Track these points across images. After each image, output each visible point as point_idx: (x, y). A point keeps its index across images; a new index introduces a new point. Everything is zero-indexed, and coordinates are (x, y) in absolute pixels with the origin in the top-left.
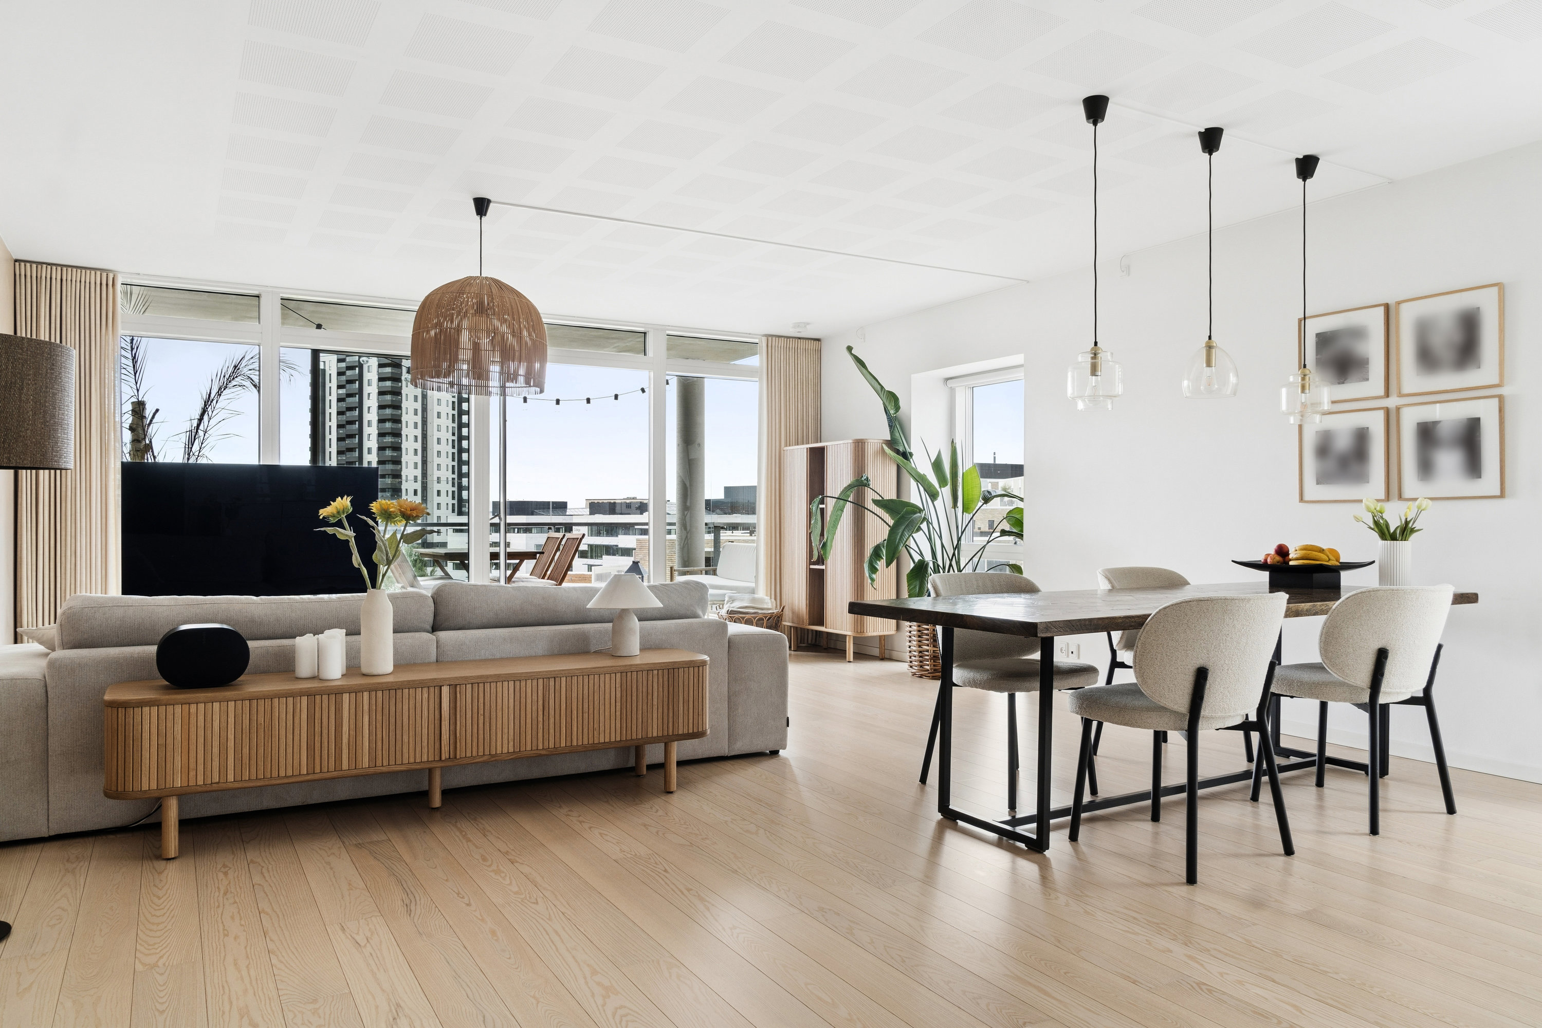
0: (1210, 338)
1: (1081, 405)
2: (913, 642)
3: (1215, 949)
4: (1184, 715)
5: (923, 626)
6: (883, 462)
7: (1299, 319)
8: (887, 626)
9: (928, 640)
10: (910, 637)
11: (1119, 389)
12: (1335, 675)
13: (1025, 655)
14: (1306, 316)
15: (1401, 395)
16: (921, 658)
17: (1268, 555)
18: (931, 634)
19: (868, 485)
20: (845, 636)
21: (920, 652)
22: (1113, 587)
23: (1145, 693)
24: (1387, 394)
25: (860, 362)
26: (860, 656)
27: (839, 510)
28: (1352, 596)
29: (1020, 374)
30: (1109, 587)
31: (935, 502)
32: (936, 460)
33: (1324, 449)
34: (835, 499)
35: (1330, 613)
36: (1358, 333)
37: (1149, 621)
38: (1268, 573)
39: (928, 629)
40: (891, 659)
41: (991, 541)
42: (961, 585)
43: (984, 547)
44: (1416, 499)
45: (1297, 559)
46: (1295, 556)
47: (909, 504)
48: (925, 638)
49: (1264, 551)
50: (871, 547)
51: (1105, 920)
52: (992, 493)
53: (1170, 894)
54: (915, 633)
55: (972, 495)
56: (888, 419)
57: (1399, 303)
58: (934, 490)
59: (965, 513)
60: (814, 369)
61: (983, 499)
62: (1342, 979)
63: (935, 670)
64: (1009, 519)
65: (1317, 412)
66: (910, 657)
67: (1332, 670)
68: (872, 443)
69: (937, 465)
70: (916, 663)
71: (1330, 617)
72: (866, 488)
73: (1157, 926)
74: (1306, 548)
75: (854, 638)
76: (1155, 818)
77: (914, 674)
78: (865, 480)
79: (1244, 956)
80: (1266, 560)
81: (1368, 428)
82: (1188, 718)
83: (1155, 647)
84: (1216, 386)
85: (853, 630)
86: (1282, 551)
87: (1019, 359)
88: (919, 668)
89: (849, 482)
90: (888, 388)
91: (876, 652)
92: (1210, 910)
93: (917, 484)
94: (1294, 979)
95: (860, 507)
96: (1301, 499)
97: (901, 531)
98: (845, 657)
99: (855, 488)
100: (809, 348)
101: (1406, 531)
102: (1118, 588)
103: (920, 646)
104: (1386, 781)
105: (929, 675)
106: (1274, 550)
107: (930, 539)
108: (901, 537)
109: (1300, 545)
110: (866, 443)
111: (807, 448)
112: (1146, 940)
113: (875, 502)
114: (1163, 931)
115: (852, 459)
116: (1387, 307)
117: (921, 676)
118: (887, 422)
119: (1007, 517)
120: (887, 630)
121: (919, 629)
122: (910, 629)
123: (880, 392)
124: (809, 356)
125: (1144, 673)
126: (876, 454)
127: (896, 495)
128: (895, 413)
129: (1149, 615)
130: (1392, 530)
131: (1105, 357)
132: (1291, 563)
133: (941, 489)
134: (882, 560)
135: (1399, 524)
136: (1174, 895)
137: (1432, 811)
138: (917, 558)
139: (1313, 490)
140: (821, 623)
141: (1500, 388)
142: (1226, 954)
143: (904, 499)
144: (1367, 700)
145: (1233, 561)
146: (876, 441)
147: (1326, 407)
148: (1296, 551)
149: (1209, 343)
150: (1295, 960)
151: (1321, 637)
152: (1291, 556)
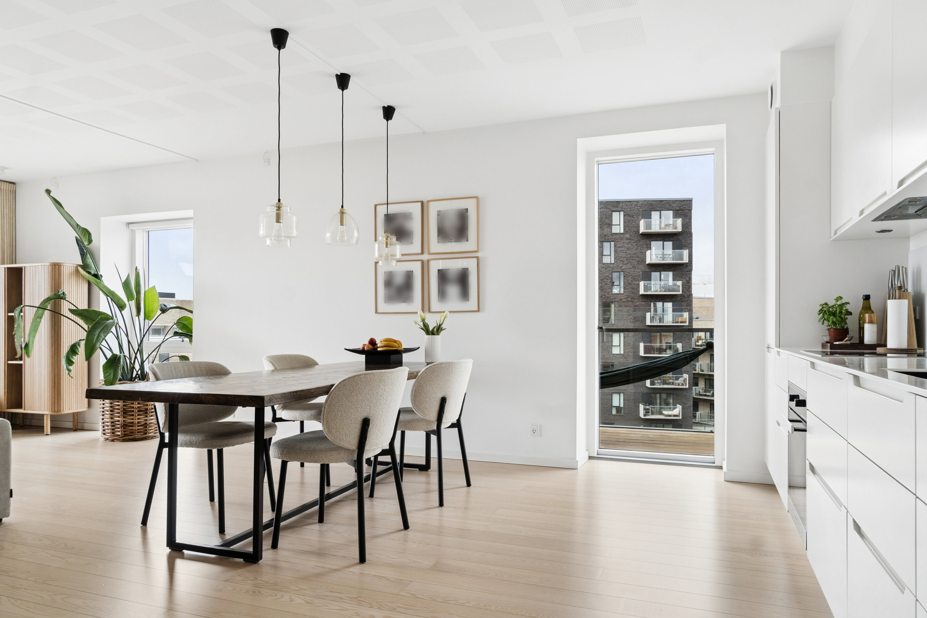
0: (342, 207)
1: (268, 242)
2: (106, 416)
3: (398, 607)
4: (353, 451)
5: (114, 403)
6: (76, 281)
7: (375, 205)
8: (80, 405)
9: (118, 413)
10: (103, 412)
11: (295, 233)
12: (420, 415)
13: (221, 419)
14: (388, 203)
15: (430, 254)
16: (113, 427)
17: (365, 345)
18: (121, 408)
19: (64, 299)
20: (43, 415)
21: (112, 422)
22: (275, 368)
23: (329, 439)
24: (422, 253)
25: (57, 203)
26: (56, 429)
27: (38, 318)
28: (429, 367)
29: (191, 224)
30: (273, 368)
31: (123, 312)
32: (126, 280)
33: (388, 283)
34: (36, 308)
35: (417, 378)
36: (407, 216)
37: (333, 390)
38: (364, 356)
39: (119, 405)
40: (83, 430)
41: (164, 341)
42: (172, 371)
43: (160, 345)
44: (444, 312)
45: (382, 347)
46: (381, 345)
47: (100, 313)
48: (117, 412)
49: (362, 342)
50: (68, 346)
51: (322, 605)
52: (167, 306)
53: (354, 573)
54: (108, 409)
55: (152, 307)
56: (79, 249)
57: (429, 201)
58: (122, 303)
59: (146, 320)
60: (10, 206)
61: (161, 310)
62: (473, 605)
63: (125, 435)
64: (178, 324)
65: (394, 260)
66: (104, 427)
67: (418, 412)
68: (67, 267)
69: (126, 285)
70: (109, 431)
71: (417, 380)
72: (62, 300)
73: (356, 600)
74: (387, 340)
75: (51, 416)
76: (321, 520)
77: (107, 439)
78: (62, 294)
79: (416, 607)
80: (364, 348)
81: (413, 271)
82: (357, 451)
83: (337, 407)
84: (346, 238)
85: (49, 410)
86: (372, 342)
87: (189, 213)
88: (111, 435)
89: (46, 296)
90: (82, 226)
91: (70, 425)
92: (382, 578)
93: (107, 298)
94: (450, 614)
95: (56, 314)
96: (376, 312)
97: (97, 333)
98: (43, 431)
99: (53, 301)
100: (5, 189)
101: (438, 330)
102: (279, 369)
103: (112, 418)
104: (429, 472)
105: (120, 439)
106: (368, 342)
107: (117, 338)
108: (98, 337)
109: (383, 338)
110: (62, 266)
111: (5, 268)
112: (355, 613)
113: (71, 311)
114: (361, 602)
115: (49, 278)
116: (422, 203)
117: (113, 440)
118: (79, 251)
119: (177, 323)
120: (80, 408)
121: (111, 405)
122: (103, 406)
123: (76, 227)
124: (5, 195)
125: (329, 425)
126: (71, 275)
127: (87, 306)
128: (88, 245)
129: (333, 385)
130: (431, 329)
131: (285, 209)
132: (379, 349)
133: (129, 302)
134: (78, 355)
135: (436, 325)
136: (355, 573)
137: (460, 486)
138: (109, 355)
139: (383, 307)
140: (20, 406)
141: (477, 253)
142: (406, 609)
143: (94, 308)
144: (435, 428)
145: (345, 349)
146: (70, 265)
147: (398, 256)
148: (381, 342)
149: (342, 210)
150: (444, 600)
151: (412, 393)
152: (378, 345)
